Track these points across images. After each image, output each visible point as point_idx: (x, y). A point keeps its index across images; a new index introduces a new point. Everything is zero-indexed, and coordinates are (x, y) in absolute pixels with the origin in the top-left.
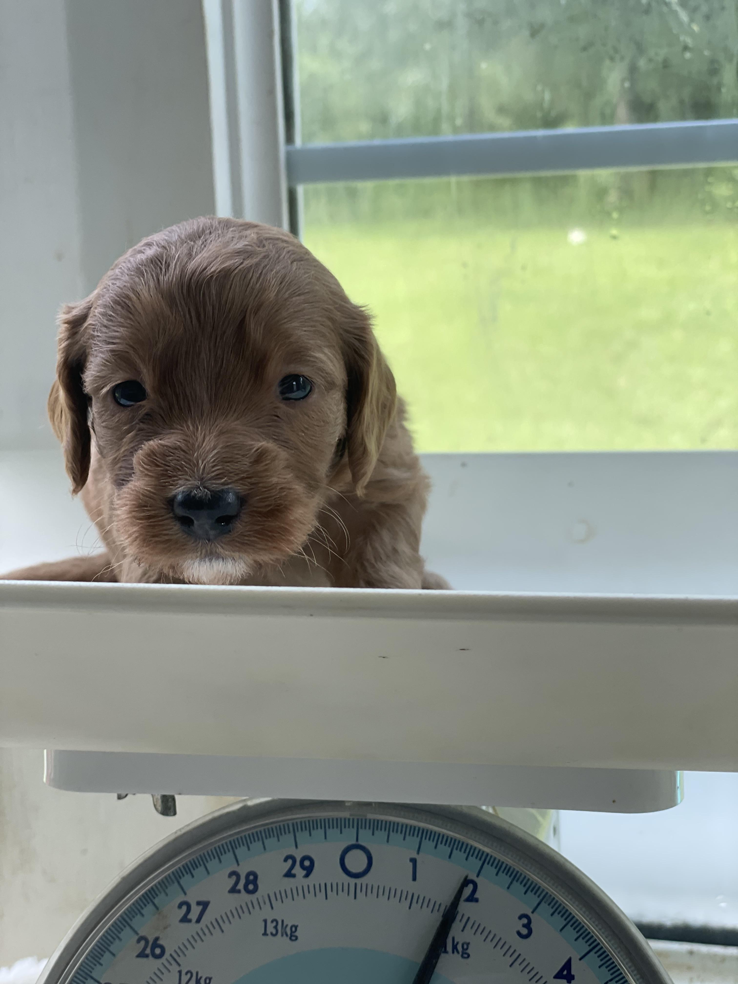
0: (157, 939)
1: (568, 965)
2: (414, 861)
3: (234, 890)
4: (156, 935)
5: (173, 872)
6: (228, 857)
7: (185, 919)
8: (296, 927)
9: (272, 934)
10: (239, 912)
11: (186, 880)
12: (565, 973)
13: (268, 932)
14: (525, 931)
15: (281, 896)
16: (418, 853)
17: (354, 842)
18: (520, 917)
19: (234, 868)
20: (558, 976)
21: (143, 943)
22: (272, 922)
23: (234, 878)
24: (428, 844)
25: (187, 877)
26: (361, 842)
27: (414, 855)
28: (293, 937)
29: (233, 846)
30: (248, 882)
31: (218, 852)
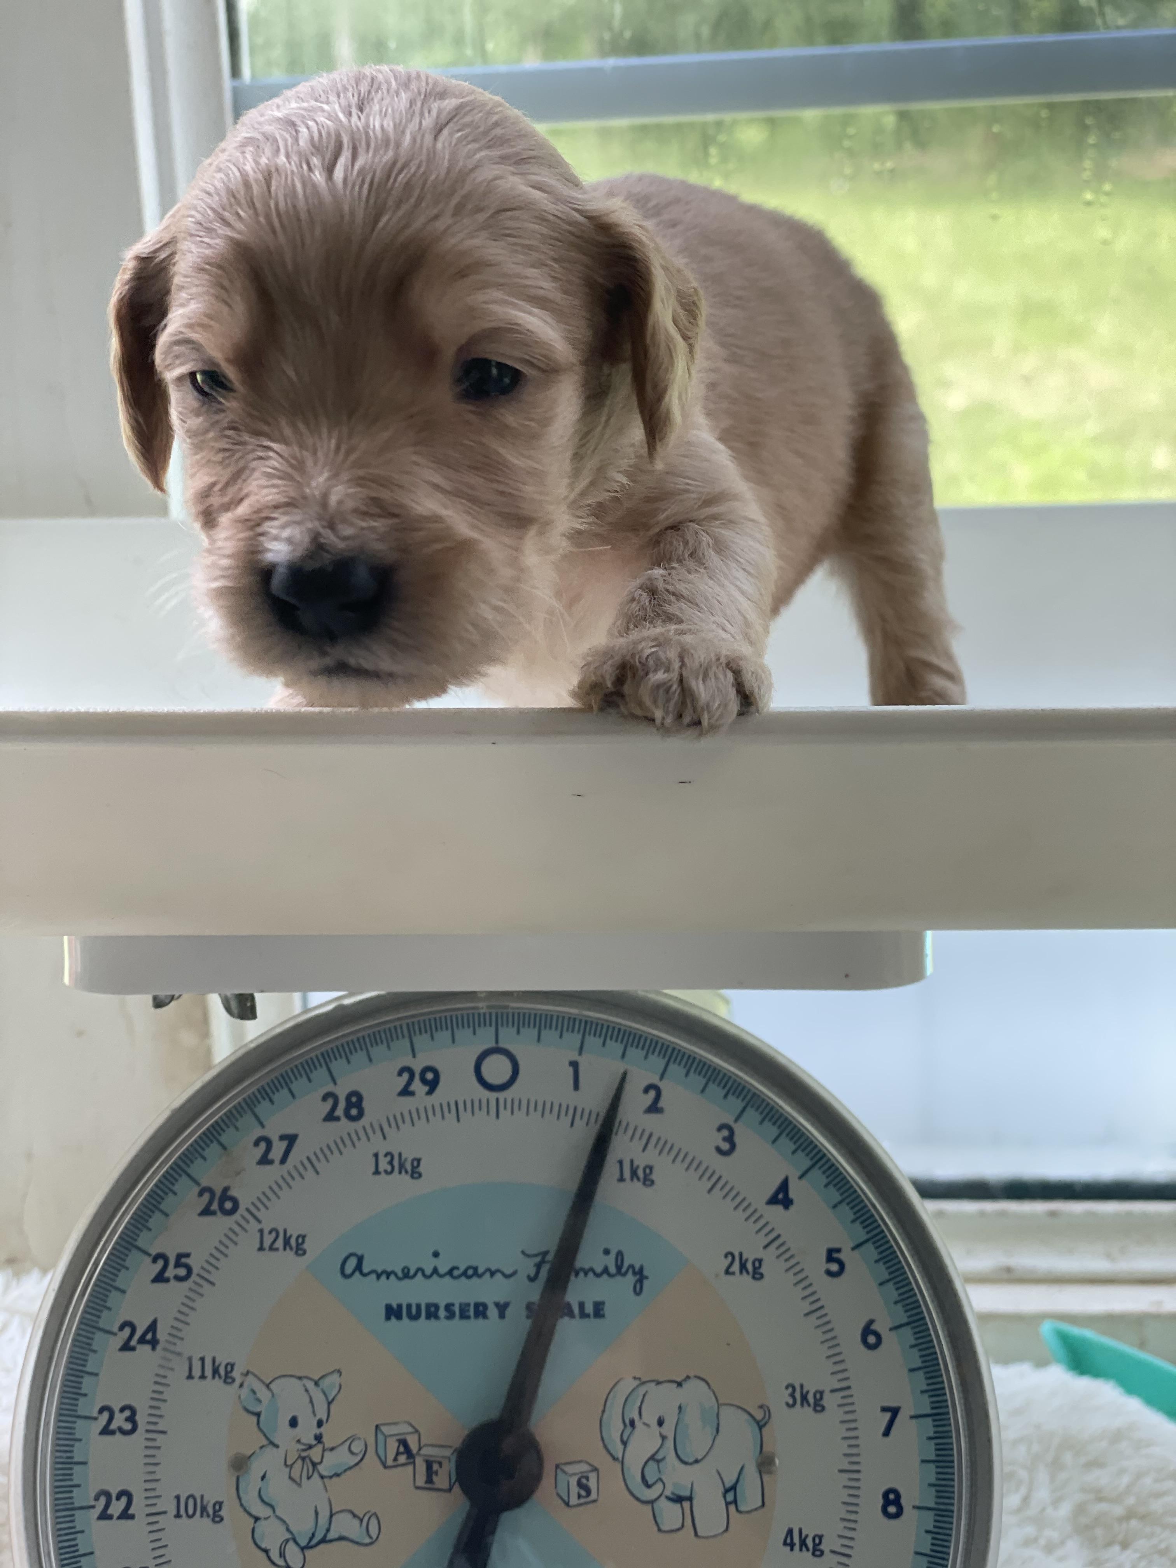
0: (226, 1189)
1: (784, 1186)
2: (574, 1065)
3: (330, 1117)
4: (225, 1184)
5: (244, 1099)
6: (321, 1073)
7: (265, 1160)
8: (419, 1160)
9: (386, 1171)
10: (339, 1146)
11: (263, 1108)
12: (781, 1196)
13: (381, 1169)
14: (725, 1146)
15: (396, 1122)
16: (580, 1054)
17: (491, 1044)
18: (720, 1129)
19: (330, 1087)
20: (773, 1201)
21: (206, 1197)
22: (386, 1155)
23: (330, 1102)
24: (593, 1042)
25: (266, 1104)
26: (502, 1045)
27: (574, 1056)
28: (415, 1174)
29: (326, 1058)
30: (349, 1105)
31: (307, 1068)
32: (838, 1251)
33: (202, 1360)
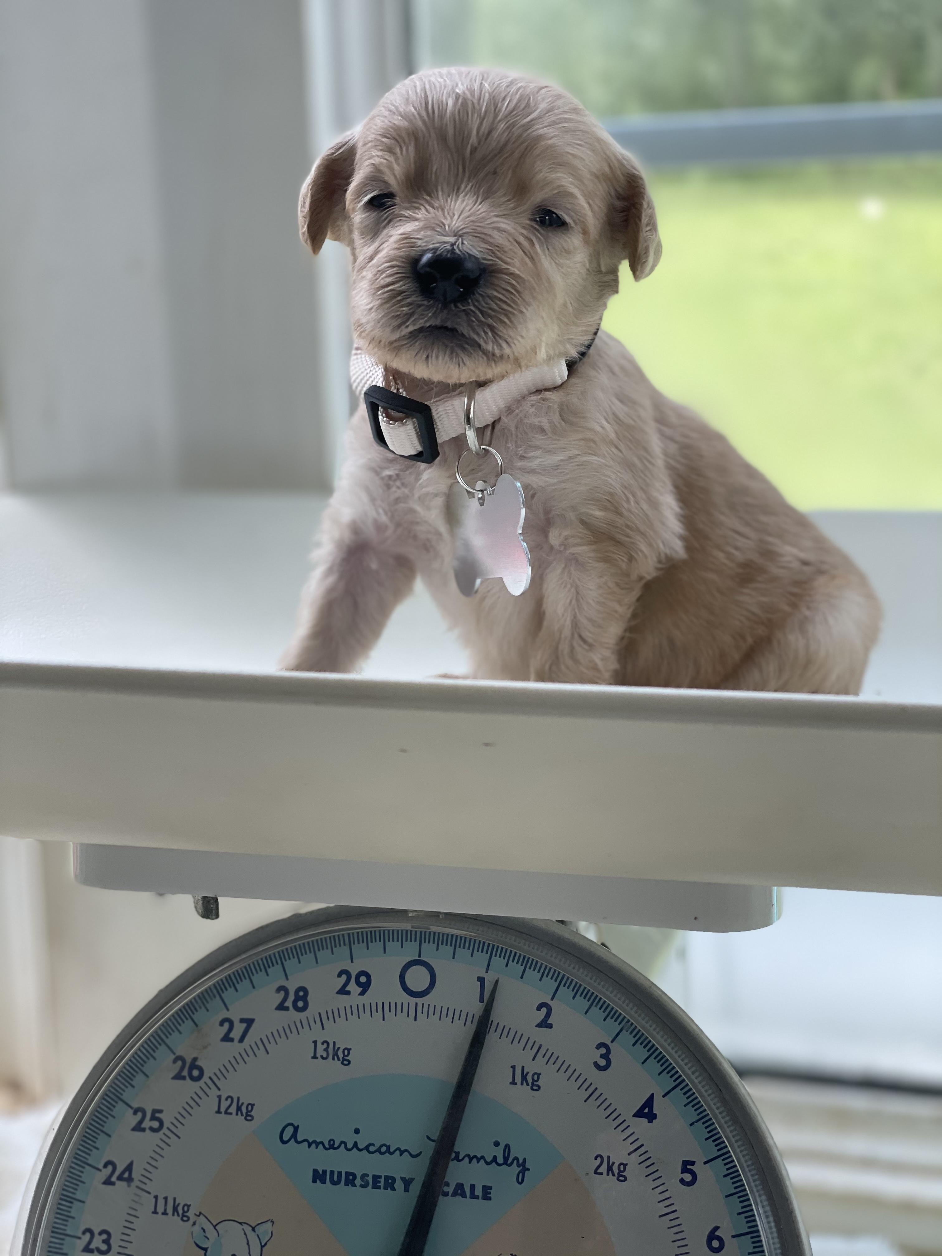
0: (195, 1059)
1: (650, 1102)
2: (481, 980)
3: (281, 1007)
4: (195, 1055)
5: (214, 985)
6: (276, 971)
7: (227, 1038)
8: (349, 1050)
9: (322, 1057)
10: (286, 1032)
11: (229, 994)
13: (318, 1055)
14: (603, 1063)
15: (334, 1015)
16: (487, 972)
17: (415, 957)
18: (598, 1047)
19: (283, 982)
20: (639, 1114)
21: (179, 1063)
22: (323, 1044)
23: (282, 994)
24: (498, 962)
25: (231, 990)
26: (423, 958)
27: (483, 974)
28: (346, 1062)
29: (281, 958)
30: (297, 999)
31: (266, 965)
32: (693, 1163)
33: (166, 1199)
